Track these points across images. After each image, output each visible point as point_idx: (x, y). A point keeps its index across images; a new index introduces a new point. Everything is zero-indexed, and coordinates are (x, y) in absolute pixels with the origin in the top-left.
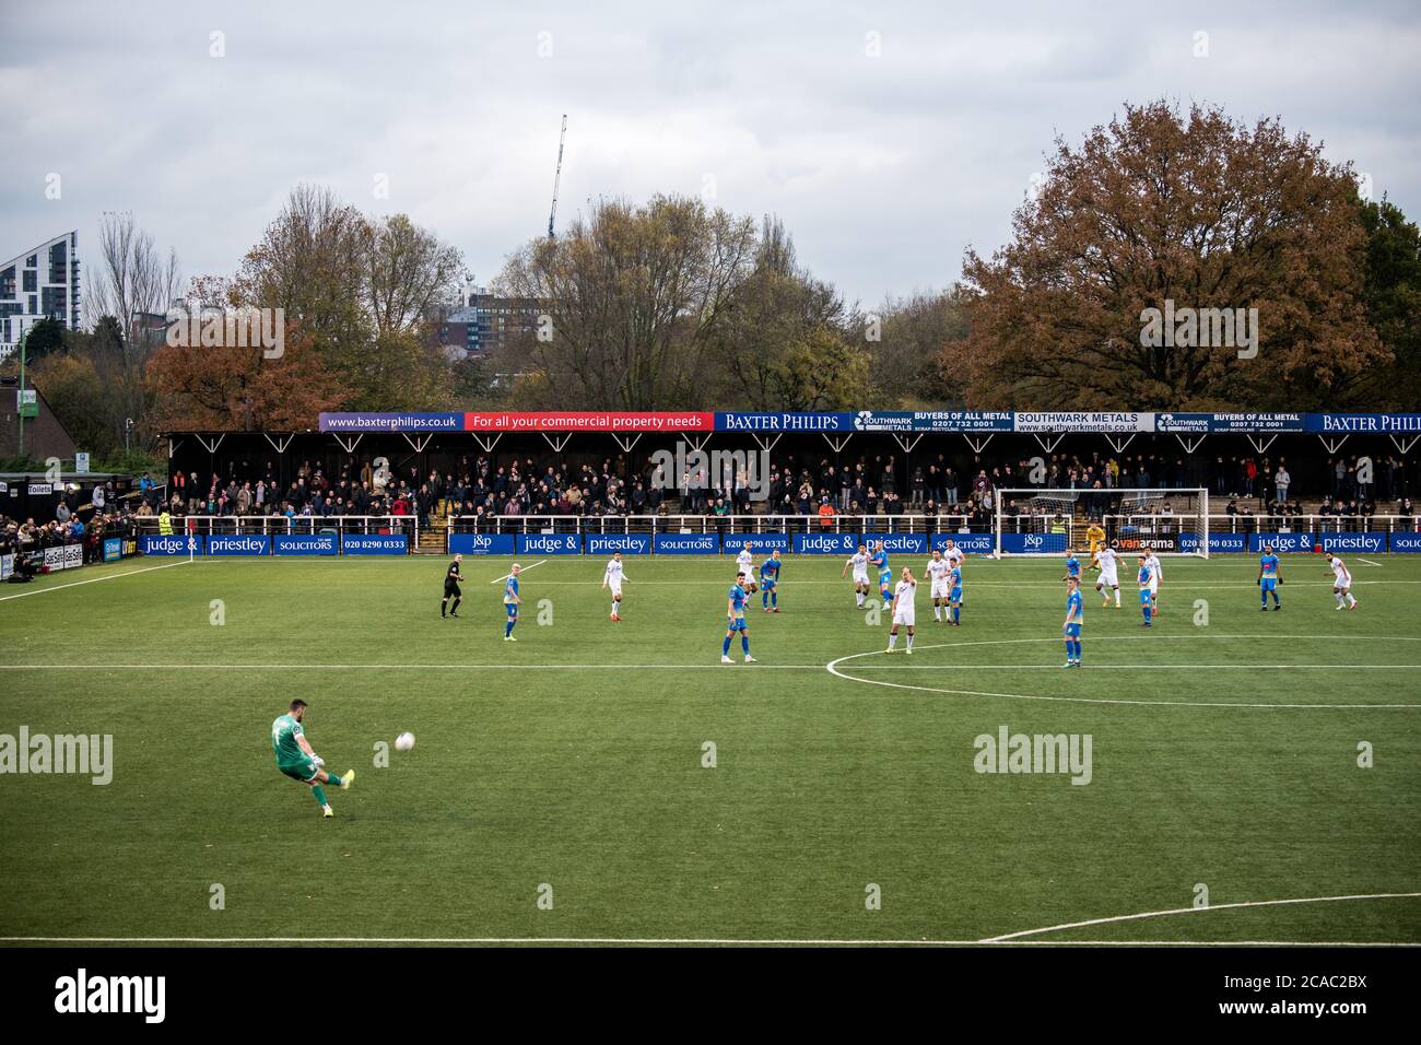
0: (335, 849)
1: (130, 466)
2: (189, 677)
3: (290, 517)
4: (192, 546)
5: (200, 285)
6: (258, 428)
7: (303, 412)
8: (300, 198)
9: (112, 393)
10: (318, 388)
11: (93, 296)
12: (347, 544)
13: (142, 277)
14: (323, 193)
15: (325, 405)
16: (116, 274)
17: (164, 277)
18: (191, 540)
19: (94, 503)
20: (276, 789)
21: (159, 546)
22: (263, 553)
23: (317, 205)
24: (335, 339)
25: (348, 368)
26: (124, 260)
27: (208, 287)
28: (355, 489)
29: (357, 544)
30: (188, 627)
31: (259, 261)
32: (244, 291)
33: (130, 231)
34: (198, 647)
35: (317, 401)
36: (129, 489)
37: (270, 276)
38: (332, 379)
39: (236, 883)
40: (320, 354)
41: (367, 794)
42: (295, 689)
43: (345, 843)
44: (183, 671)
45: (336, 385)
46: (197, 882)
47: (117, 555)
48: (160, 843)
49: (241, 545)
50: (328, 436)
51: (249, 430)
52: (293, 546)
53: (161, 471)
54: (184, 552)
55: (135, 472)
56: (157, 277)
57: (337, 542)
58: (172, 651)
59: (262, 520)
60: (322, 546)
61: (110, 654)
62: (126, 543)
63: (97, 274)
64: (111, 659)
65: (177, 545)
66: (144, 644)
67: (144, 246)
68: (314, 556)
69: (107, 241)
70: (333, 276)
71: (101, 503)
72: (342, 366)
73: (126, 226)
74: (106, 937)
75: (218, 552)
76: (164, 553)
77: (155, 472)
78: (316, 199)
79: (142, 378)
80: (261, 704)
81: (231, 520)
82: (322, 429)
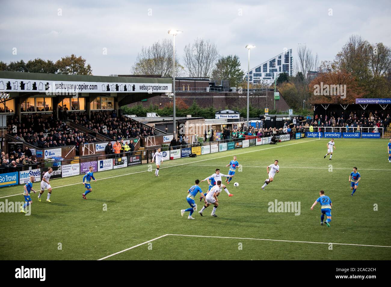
0: (352, 220)
1: (304, 113)
2: (316, 171)
3: (347, 127)
4: (320, 135)
5: (324, 63)
6: (339, 103)
7: (352, 98)
8: (352, 39)
9: (300, 93)
10: (356, 92)
11: (295, 66)
12: (363, 135)
13: (308, 61)
14: (359, 37)
15: (358, 96)
16: (301, 60)
17: (314, 61)
18: (320, 133)
19: (293, 123)
20: (337, 202)
21: (311, 135)
22: (339, 137)
23: (357, 40)
24: (362, 78)
25: (365, 86)
26: (303, 57)
27: (326, 64)
28: (365, 120)
29: (366, 135)
30: (317, 157)
31: (340, 56)
32: (336, 65)
33: (305, 49)
34: (319, 163)
35: (356, 95)
36: (303, 119)
37: (343, 60)
38: (360, 89)
39: (323, 228)
40: (357, 82)
41: (362, 205)
42: (345, 175)
43: (355, 218)
44: (314, 169)
45: (361, 91)
46: (313, 227)
47: (299, 137)
48: (304, 216)
49: (333, 135)
50: (358, 105)
51: (336, 103)
52: (348, 135)
53: (312, 114)
54: (318, 137)
55: (305, 115)
56: (312, 61)
57: (360, 134)
58: (312, 164)
59: (339, 128)
60: (356, 136)
61: (295, 164)
62: (302, 134)
63: (296, 61)
64: (295, 165)
65: (316, 135)
66: (304, 162)
67: (309, 53)
68: (354, 138)
69: (299, 52)
70: (361, 60)
71: (295, 123)
72: (363, 85)
73: (304, 47)
74: (287, 240)
75: (327, 137)
76: (312, 137)
77: (311, 115)
78: (357, 39)
79: (308, 89)
80: (335, 179)
81: (331, 128)
82: (356, 103)
